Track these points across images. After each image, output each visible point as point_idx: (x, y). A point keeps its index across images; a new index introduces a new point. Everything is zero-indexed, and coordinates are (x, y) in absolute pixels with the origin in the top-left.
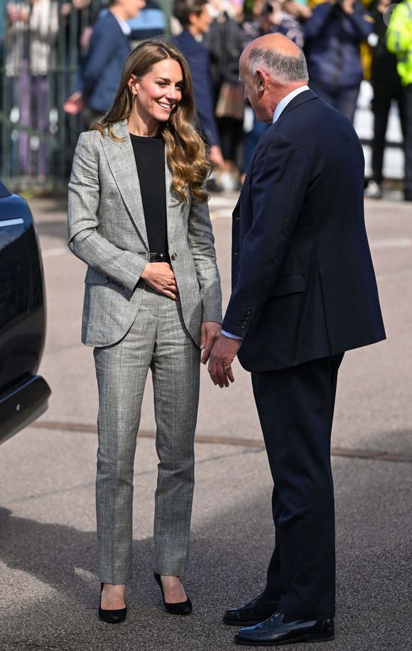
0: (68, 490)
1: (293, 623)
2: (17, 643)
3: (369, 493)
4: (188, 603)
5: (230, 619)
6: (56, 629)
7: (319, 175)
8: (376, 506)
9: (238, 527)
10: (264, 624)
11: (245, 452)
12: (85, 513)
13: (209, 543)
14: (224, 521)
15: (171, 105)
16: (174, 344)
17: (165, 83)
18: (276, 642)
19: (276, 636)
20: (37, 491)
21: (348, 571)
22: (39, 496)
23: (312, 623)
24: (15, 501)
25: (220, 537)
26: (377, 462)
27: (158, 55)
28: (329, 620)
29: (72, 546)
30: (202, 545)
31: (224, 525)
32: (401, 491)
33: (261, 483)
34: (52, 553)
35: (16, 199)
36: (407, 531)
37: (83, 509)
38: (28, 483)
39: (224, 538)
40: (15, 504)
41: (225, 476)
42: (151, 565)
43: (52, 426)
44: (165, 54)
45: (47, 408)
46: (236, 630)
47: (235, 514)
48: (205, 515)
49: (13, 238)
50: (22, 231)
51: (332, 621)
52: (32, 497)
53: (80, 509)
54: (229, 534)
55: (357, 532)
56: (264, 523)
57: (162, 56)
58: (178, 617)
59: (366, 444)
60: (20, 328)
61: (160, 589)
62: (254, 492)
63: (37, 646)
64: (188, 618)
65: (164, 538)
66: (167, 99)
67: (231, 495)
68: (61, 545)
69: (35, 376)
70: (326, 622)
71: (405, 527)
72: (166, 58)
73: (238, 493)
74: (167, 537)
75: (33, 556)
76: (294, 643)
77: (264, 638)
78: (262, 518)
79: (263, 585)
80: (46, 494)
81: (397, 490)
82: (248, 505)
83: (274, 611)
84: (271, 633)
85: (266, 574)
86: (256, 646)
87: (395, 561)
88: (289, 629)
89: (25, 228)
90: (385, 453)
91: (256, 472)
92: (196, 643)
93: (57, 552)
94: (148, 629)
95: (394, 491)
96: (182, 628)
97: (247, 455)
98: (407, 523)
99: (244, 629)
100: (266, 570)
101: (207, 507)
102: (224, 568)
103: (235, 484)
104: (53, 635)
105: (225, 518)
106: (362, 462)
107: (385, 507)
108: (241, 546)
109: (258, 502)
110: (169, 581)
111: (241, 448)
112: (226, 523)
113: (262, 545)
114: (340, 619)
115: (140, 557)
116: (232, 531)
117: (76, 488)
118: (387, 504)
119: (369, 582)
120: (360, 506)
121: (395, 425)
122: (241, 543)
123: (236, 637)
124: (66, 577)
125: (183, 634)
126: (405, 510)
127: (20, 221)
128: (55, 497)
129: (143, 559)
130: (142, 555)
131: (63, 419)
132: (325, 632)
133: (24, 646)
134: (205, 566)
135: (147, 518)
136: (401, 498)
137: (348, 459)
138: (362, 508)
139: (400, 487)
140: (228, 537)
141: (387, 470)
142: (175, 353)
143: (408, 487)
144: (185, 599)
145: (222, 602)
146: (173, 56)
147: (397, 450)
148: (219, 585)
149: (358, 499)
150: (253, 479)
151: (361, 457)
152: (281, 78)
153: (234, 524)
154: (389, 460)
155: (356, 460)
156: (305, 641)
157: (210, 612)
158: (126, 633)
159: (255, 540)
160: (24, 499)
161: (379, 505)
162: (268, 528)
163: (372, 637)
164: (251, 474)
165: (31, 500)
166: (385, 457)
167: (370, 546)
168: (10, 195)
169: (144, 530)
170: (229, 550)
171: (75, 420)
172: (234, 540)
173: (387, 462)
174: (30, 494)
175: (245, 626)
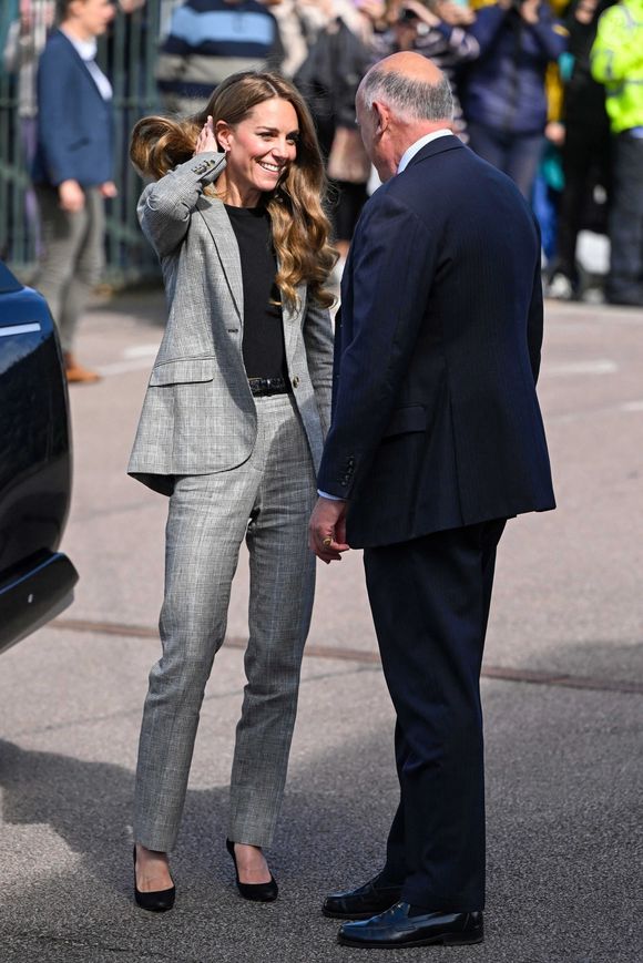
0: (101, 719)
1: (425, 917)
2: (25, 934)
3: (541, 734)
4: (273, 886)
5: (333, 909)
6: (81, 916)
7: (449, 260)
8: (550, 753)
9: (348, 778)
10: (382, 918)
11: (360, 670)
12: (126, 753)
13: (304, 799)
14: (326, 768)
15: (280, 167)
16: (283, 512)
17: (271, 134)
18: (399, 944)
19: (398, 935)
20: (57, 720)
21: (507, 845)
22: (60, 726)
23: (451, 918)
24: (25, 732)
25: (320, 791)
26: (553, 689)
27: (261, 91)
28: (476, 914)
29: (107, 798)
30: (293, 804)
31: (328, 774)
32: (587, 731)
33: (382, 715)
34: (77, 808)
35: (30, 294)
36: (594, 789)
37: (124, 747)
38: (44, 707)
39: (327, 793)
40: (25, 737)
41: (329, 704)
42: (219, 829)
43: (80, 626)
44: (271, 91)
45: (71, 599)
46: (339, 925)
47: (344, 758)
48: (300, 759)
49: (25, 352)
50: (39, 341)
51: (480, 916)
52: (49, 728)
53: (119, 747)
54: (334, 787)
55: (521, 789)
56: (385, 774)
57: (267, 94)
58: (257, 904)
59: (538, 663)
60: (34, 484)
61: (233, 864)
62: (372, 728)
63: (55, 940)
64: (271, 906)
65: (247, 791)
66: (275, 157)
67: (338, 731)
68: (90, 798)
69: (56, 553)
70: (472, 917)
71: (592, 784)
72: (272, 97)
73: (348, 728)
74: (250, 789)
75: (50, 812)
76: (425, 946)
77: (380, 938)
78: (382, 766)
79: (381, 861)
80: (70, 724)
81: (582, 730)
82: (363, 747)
83: (397, 900)
84: (391, 931)
85: (385, 846)
86: (368, 948)
87: (576, 833)
88: (417, 926)
89: (43, 338)
90: (567, 677)
91: (376, 699)
92: (283, 942)
93: (84, 807)
94: (214, 920)
95: (577, 731)
96: (262, 920)
97: (361, 674)
98: (596, 777)
99: (352, 923)
100: (386, 840)
101: (303, 749)
102: (325, 837)
103: (344, 716)
104: (77, 924)
105: (329, 765)
106: (531, 688)
107: (563, 752)
108: (350, 805)
109: (377, 744)
110: (246, 853)
111: (355, 664)
112: (330, 771)
113: (381, 805)
114: (492, 914)
115: (204, 817)
116: (338, 783)
117: (114, 716)
118: (567, 750)
119: (536, 862)
120: (527, 753)
121: (582, 636)
122: (351, 801)
123: (340, 935)
124: (97, 843)
125: (265, 929)
126: (594, 759)
127: (36, 327)
128: (83, 728)
129: (208, 820)
130: (206, 814)
131: (96, 616)
132: (469, 932)
133: (35, 940)
134: (298, 832)
135: (215, 762)
136: (588, 741)
137: (510, 684)
138: (530, 755)
139: (587, 725)
140: (333, 792)
141: (567, 700)
142: (284, 526)
143: (598, 726)
144: (267, 879)
145: (321, 884)
146: (283, 95)
147: (584, 673)
148: (318, 860)
149: (524, 741)
150: (370, 708)
151: (530, 681)
152: (408, 115)
153: (342, 773)
154: (572, 686)
155: (523, 685)
156: (439, 943)
157: (304, 898)
158: (182, 925)
159: (372, 797)
160: (38, 731)
161: (554, 752)
162: (390, 780)
163: (538, 941)
164: (368, 702)
165: (48, 733)
166: (567, 681)
167: (540, 810)
168: (22, 288)
169: (210, 779)
170: (333, 811)
171: (113, 618)
172: (341, 796)
173: (568, 690)
174: (47, 723)
175: (354, 919)
